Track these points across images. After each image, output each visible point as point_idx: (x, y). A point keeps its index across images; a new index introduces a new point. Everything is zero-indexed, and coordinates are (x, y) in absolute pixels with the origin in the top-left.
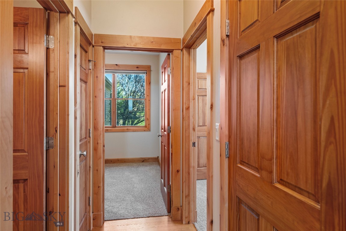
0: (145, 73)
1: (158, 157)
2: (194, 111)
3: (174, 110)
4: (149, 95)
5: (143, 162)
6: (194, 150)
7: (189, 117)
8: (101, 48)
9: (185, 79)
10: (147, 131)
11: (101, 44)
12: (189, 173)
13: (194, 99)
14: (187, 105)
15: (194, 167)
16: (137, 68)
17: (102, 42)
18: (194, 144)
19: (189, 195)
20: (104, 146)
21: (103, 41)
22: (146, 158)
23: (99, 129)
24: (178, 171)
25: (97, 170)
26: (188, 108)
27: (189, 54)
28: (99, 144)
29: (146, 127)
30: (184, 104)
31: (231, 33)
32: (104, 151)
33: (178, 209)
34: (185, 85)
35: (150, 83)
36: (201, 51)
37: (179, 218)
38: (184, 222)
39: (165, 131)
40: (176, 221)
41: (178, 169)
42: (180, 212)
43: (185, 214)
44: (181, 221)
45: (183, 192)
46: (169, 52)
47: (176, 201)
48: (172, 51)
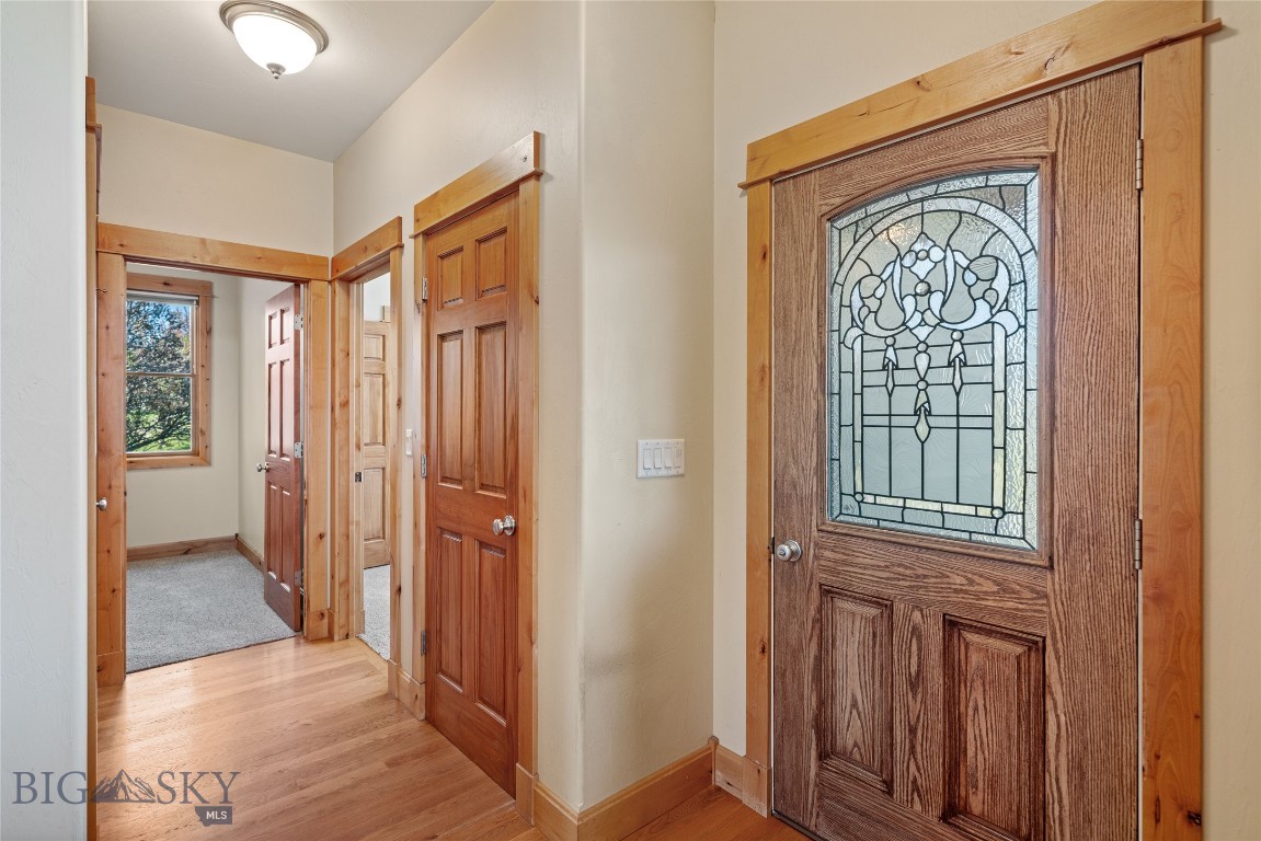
0: (193, 301)
1: (237, 535)
2: (358, 409)
3: (311, 408)
4: (206, 365)
5: (186, 553)
6: (358, 489)
7: (348, 422)
8: (121, 258)
9: (339, 345)
10: (201, 465)
11: (119, 249)
12: (348, 536)
13: (358, 386)
14: (342, 397)
15: (358, 523)
16: (165, 284)
17: (122, 245)
18: (359, 477)
19: (347, 580)
20: (125, 494)
21: (125, 243)
22: (198, 541)
23: (114, 451)
24: (321, 536)
25: (109, 551)
26: (345, 404)
27: (348, 293)
28: (114, 489)
29: (196, 453)
30: (337, 395)
31: (430, 296)
32: (125, 504)
33: (322, 614)
34: (339, 356)
35: (209, 332)
36: (376, 292)
37: (325, 633)
38: (336, 638)
39: (282, 455)
40: (317, 640)
41: (322, 531)
42: (326, 621)
43: (339, 620)
44: (330, 638)
45: (333, 577)
46: (297, 282)
47: (318, 599)
48: (307, 281)
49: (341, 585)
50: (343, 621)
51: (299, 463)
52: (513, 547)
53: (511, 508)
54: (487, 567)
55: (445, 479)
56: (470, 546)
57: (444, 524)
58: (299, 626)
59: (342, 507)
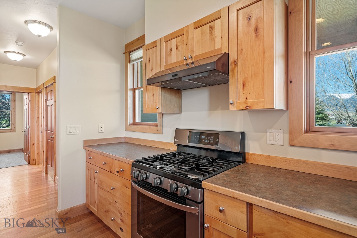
0: (11, 93)
1: (22, 148)
3: (31, 118)
4: (14, 108)
5: (9, 152)
7: (39, 121)
9: (37, 106)
10: (13, 132)
12: (39, 144)
13: (41, 114)
14: (38, 116)
18: (41, 132)
22: (12, 149)
26: (38, 118)
27: (39, 95)
29: (12, 129)
33: (34, 160)
34: (37, 108)
35: (15, 101)
37: (35, 163)
38: (36, 164)
39: (26, 128)
40: (32, 165)
41: (33, 143)
42: (35, 161)
46: (28, 93)
47: (33, 157)
48: (30, 93)
49: (38, 154)
50: (38, 161)
51: (29, 129)
52: (53, 140)
53: (53, 134)
54: (52, 144)
55: (48, 130)
56: (50, 141)
57: (48, 138)
58: (29, 163)
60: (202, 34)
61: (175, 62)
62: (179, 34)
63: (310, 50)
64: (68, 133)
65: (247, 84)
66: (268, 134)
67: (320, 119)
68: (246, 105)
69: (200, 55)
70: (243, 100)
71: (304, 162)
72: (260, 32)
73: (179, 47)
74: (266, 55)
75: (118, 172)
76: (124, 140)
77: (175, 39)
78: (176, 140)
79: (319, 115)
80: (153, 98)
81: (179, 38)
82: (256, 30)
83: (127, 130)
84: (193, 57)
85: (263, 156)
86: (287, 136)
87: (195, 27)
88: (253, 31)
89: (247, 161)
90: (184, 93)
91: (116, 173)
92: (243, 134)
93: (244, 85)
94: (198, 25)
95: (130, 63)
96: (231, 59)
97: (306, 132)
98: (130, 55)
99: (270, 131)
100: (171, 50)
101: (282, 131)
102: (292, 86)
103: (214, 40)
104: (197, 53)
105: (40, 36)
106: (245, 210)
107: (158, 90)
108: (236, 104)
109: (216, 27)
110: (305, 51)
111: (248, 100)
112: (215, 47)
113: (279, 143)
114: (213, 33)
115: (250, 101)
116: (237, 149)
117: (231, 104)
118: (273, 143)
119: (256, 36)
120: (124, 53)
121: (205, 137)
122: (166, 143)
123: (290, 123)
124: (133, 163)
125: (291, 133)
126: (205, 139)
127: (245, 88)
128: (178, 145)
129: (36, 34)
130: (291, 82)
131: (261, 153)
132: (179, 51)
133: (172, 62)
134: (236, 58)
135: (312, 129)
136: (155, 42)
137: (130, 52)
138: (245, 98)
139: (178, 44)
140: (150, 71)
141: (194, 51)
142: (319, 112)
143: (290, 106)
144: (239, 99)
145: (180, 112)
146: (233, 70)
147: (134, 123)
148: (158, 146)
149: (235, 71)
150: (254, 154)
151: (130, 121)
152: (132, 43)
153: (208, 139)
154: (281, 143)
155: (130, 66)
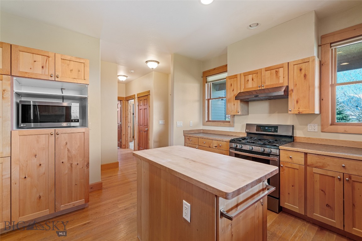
7: (127, 119)
27: (127, 102)
33: (124, 145)
40: (123, 148)
43: (126, 146)
44: (125, 148)
45: (125, 140)
47: (123, 143)
48: (122, 100)
49: (127, 141)
51: (121, 125)
52: (147, 131)
53: (147, 128)
54: (145, 134)
55: (140, 125)
56: (143, 132)
57: (140, 130)
58: (121, 147)
59: (126, 130)
60: (271, 74)
61: (251, 88)
62: (255, 72)
63: (333, 83)
64: (177, 126)
65: (299, 102)
66: (308, 126)
67: (339, 119)
68: (299, 112)
69: (269, 85)
70: (296, 109)
71: (330, 140)
72: (307, 77)
73: (254, 79)
74: (310, 88)
75: (216, 147)
76: (202, 131)
77: (251, 75)
78: (247, 130)
79: (339, 116)
80: (234, 107)
81: (254, 75)
82: (305, 76)
83: (203, 125)
84: (265, 86)
85: (305, 138)
86: (320, 127)
87: (266, 70)
88: (303, 76)
89: (295, 141)
90: (250, 104)
91: (215, 148)
92: (293, 126)
93: (297, 102)
94: (267, 69)
95: (206, 83)
96: (290, 89)
97: (331, 125)
98: (206, 78)
99: (310, 125)
100: (248, 80)
101: (317, 124)
102: (324, 102)
103: (279, 78)
104: (267, 84)
105: (153, 69)
106: (303, 156)
107: (238, 102)
108: (292, 111)
109: (280, 72)
110: (331, 84)
111: (300, 109)
112: (279, 82)
113: (315, 131)
114: (278, 74)
115: (301, 110)
116: (290, 134)
117: (290, 111)
118: (311, 131)
119: (305, 79)
120: (202, 77)
121: (268, 128)
122: (237, 132)
123: (322, 120)
124: (230, 141)
125: (322, 125)
126: (268, 129)
127: (298, 103)
128: (247, 133)
129: (151, 68)
130: (322, 100)
131: (304, 136)
132: (254, 81)
133: (249, 87)
134: (293, 88)
135: (334, 124)
136: (236, 75)
137: (206, 77)
138: (298, 108)
139: (254, 78)
140: (232, 91)
141: (265, 83)
142: (339, 112)
143: (322, 112)
144: (294, 109)
145: (248, 114)
146: (291, 94)
147: (209, 121)
148: (230, 134)
149: (292, 95)
150: (299, 137)
151: (207, 119)
152: (209, 71)
153: (270, 129)
154: (316, 130)
155: (206, 85)
